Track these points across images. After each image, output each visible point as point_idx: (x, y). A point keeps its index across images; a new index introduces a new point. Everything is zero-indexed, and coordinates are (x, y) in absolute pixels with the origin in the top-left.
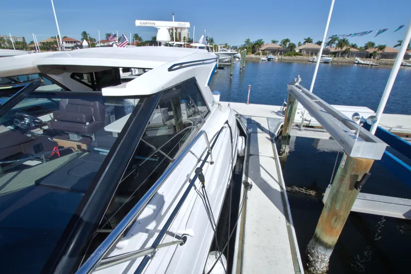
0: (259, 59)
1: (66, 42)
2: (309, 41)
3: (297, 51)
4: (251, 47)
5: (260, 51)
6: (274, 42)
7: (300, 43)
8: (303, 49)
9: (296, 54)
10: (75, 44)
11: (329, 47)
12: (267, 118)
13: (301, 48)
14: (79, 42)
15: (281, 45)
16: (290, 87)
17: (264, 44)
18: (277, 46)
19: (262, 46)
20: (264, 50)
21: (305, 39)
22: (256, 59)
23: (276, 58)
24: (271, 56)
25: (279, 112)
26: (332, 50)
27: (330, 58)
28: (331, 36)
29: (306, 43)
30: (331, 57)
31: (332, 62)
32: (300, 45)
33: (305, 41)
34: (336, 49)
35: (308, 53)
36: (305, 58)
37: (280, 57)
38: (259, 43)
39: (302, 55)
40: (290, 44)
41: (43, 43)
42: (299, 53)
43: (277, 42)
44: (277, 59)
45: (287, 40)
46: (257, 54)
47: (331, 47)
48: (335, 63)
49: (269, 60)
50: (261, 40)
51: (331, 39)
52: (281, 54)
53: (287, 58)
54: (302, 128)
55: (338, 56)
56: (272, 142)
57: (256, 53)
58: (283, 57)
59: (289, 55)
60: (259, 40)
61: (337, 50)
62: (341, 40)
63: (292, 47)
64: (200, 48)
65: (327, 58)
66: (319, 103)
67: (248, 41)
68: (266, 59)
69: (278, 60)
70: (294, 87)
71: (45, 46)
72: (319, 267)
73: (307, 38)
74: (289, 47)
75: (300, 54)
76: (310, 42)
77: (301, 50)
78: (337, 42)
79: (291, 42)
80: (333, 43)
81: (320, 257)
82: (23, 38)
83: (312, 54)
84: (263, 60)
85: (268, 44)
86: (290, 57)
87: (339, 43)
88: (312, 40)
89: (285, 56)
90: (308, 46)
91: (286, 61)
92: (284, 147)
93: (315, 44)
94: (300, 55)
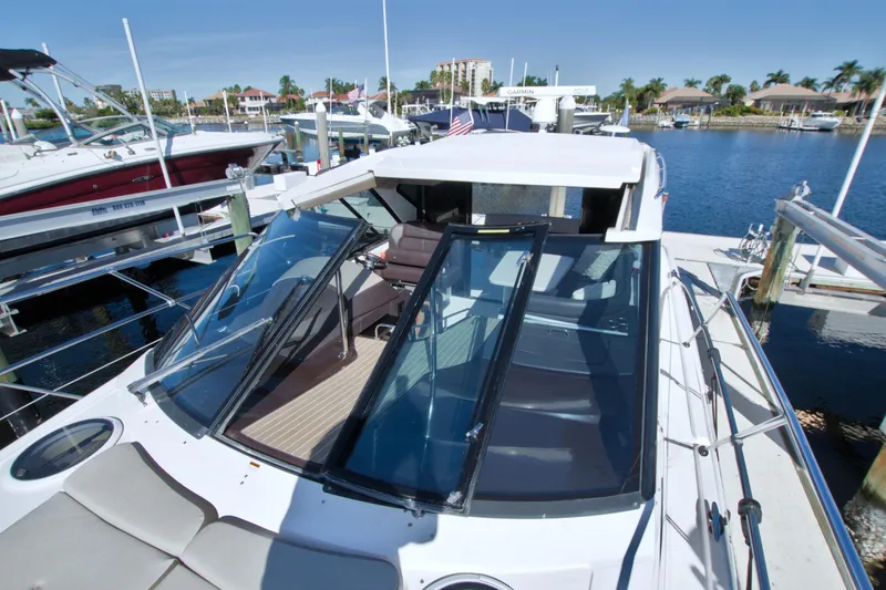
0: (654, 124)
1: (251, 98)
2: (780, 78)
3: (749, 103)
4: (635, 96)
5: (657, 106)
6: (691, 84)
7: (755, 83)
8: (766, 99)
9: (748, 111)
10: (268, 102)
11: (833, 90)
12: (708, 264)
13: (759, 95)
14: (274, 97)
15: (707, 91)
16: (780, 204)
17: (667, 88)
18: (698, 92)
19: (661, 93)
20: (665, 104)
21: (769, 75)
22: (647, 123)
23: (696, 120)
24: (683, 117)
25: (731, 250)
26: (843, 98)
27: (834, 119)
28: (841, 64)
29: (773, 84)
30: (837, 115)
31: (839, 128)
32: (754, 88)
33: (770, 78)
34: (854, 95)
35: (775, 108)
36: (769, 119)
37: (706, 119)
38: (655, 88)
39: (761, 113)
40: (730, 88)
41: (210, 101)
42: (753, 108)
43: (700, 82)
44: (697, 122)
45: (724, 79)
46: (648, 113)
47: (838, 91)
48: (848, 132)
49: (678, 125)
50: (659, 80)
51: (839, 72)
52: (708, 112)
53: (723, 120)
54: (808, 289)
55: (857, 113)
56: (732, 315)
57: (646, 111)
58: (713, 119)
59: (729, 114)
60: (653, 81)
61: (856, 99)
62: (870, 73)
63: (736, 94)
64: (618, 135)
65: (828, 119)
66: (867, 243)
67: (628, 85)
68: (671, 124)
69: (701, 125)
70: (790, 203)
71: (214, 107)
72: (867, 550)
73: (775, 72)
74: (728, 95)
75: (756, 109)
76: (782, 82)
77: (758, 102)
78: (856, 78)
79: (732, 82)
80: (843, 81)
81: (873, 530)
82: (174, 92)
83: (787, 110)
84: (663, 127)
85: (675, 88)
86: (730, 119)
87: (862, 82)
88: (787, 75)
89: (717, 115)
90: (777, 90)
91: (721, 128)
92: (758, 327)
93: (796, 85)
94: (756, 113)
